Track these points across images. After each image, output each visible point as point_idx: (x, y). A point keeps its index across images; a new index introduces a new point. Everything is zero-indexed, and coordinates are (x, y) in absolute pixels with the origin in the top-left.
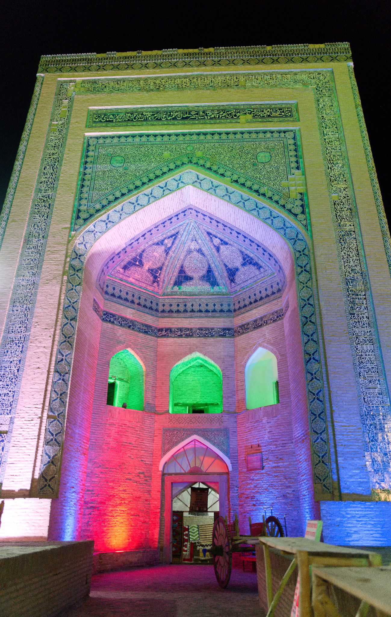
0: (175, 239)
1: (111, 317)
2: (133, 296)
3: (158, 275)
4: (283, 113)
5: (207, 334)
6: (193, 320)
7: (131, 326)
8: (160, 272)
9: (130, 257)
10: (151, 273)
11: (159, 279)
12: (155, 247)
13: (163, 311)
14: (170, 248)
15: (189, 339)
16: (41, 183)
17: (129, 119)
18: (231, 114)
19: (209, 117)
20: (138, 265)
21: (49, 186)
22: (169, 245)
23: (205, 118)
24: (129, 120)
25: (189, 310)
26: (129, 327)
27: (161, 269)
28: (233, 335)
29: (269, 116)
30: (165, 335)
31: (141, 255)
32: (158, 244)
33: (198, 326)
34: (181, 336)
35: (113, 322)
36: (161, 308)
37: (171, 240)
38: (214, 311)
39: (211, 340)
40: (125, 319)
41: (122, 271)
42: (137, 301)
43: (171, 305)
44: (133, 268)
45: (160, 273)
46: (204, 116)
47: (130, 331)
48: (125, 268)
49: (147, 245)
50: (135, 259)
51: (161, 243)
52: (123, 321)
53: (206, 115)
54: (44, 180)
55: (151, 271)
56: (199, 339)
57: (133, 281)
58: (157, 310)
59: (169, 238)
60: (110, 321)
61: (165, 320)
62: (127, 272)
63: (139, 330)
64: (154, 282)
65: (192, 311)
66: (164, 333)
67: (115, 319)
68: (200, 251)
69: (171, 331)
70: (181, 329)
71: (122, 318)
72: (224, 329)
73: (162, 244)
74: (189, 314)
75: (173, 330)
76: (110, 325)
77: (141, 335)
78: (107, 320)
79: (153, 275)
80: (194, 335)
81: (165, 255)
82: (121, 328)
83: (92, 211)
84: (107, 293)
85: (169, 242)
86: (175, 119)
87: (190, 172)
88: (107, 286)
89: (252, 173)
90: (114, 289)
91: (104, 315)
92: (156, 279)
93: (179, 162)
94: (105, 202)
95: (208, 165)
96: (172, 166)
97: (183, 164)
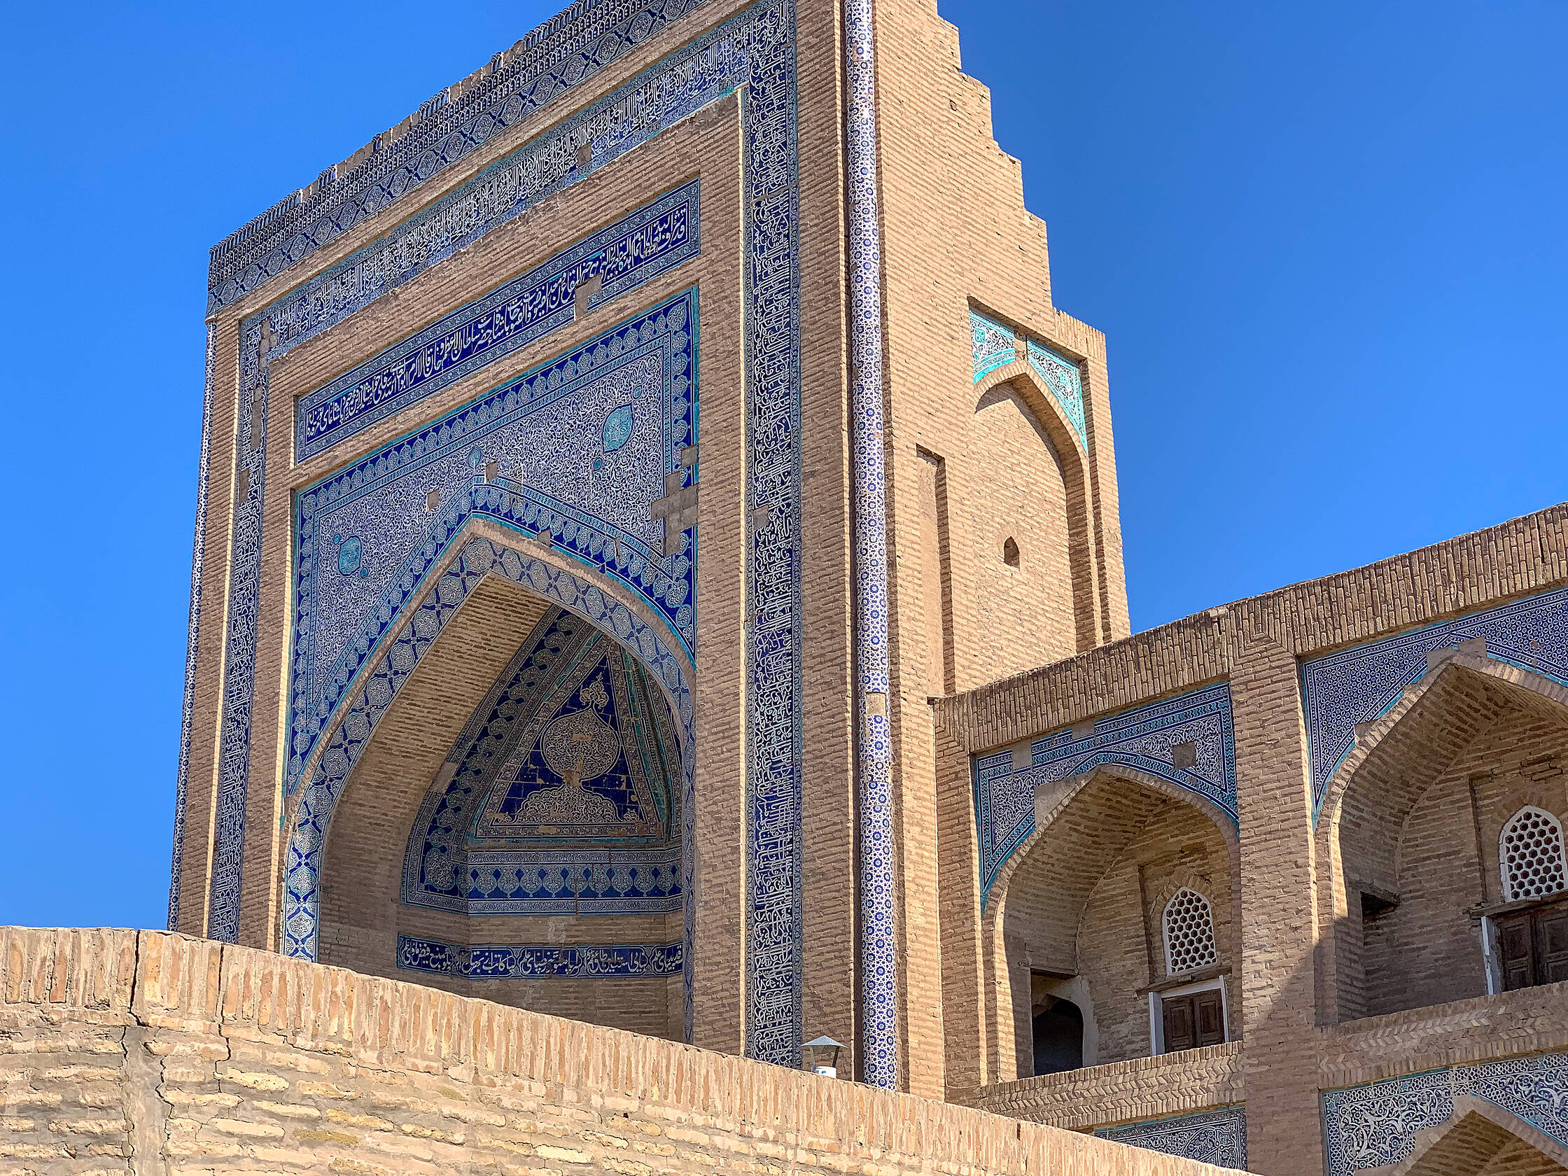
0: (606, 679)
1: (497, 960)
3: (623, 787)
4: (668, 235)
7: (566, 966)
8: (623, 777)
10: (595, 790)
11: (634, 798)
12: (565, 720)
14: (610, 708)
17: (366, 402)
18: (556, 292)
19: (513, 326)
20: (543, 786)
22: (603, 701)
23: (505, 333)
24: (366, 406)
27: (622, 767)
29: (637, 260)
31: (536, 758)
32: (565, 711)
35: (506, 971)
37: (597, 686)
40: (541, 952)
41: (504, 818)
42: (577, 885)
44: (533, 798)
45: (628, 779)
46: (503, 326)
47: (566, 986)
48: (510, 807)
49: (536, 726)
50: (525, 775)
51: (575, 702)
52: (539, 959)
55: (594, 786)
57: (553, 830)
59: (587, 684)
60: (495, 971)
62: (523, 816)
63: (600, 972)
64: (622, 812)
67: (511, 962)
71: (532, 952)
73: (580, 706)
76: (496, 984)
77: (603, 984)
78: (484, 972)
79: (606, 793)
81: (609, 729)
82: (532, 981)
83: (314, 725)
84: (476, 894)
85: (594, 694)
86: (448, 363)
87: (475, 539)
88: (475, 875)
89: (593, 498)
90: (497, 874)
91: (476, 958)
92: (622, 800)
93: (453, 517)
94: (333, 692)
95: (506, 506)
96: (441, 535)
97: (461, 519)
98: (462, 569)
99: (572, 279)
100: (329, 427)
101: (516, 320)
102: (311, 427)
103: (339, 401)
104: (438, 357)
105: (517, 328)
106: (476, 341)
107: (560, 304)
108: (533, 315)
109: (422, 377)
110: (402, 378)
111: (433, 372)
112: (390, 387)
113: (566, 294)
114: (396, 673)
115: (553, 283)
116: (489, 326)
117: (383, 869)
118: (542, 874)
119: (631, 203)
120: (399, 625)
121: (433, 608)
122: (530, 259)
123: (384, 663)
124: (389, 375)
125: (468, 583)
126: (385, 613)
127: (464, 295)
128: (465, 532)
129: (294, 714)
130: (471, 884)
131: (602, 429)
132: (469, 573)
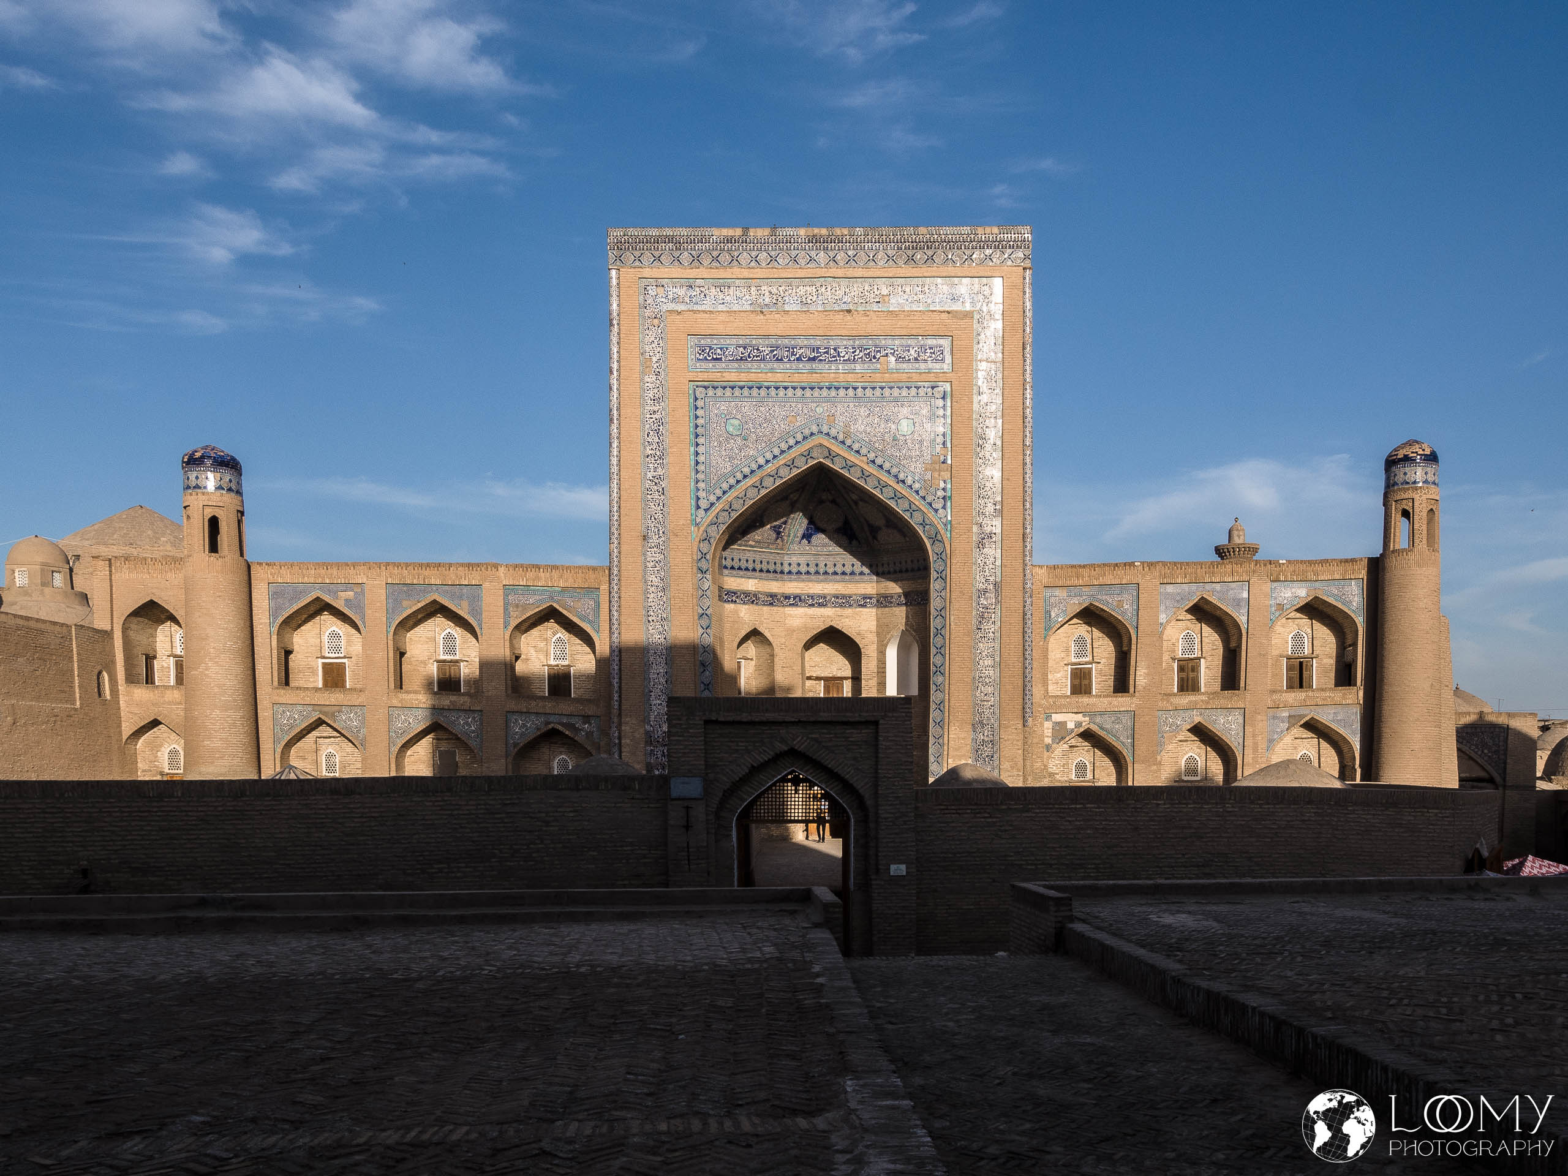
2: (754, 561)
3: (782, 530)
5: (844, 603)
6: (827, 586)
8: (784, 526)
10: (773, 530)
11: (783, 534)
12: (779, 503)
13: (790, 572)
15: (822, 609)
16: (648, 456)
17: (742, 357)
18: (869, 354)
19: (842, 359)
21: (658, 462)
23: (837, 360)
24: (741, 359)
25: (822, 571)
26: (753, 602)
28: (876, 604)
29: (916, 359)
30: (793, 604)
32: (782, 500)
33: (833, 592)
34: (812, 605)
35: (736, 601)
36: (786, 569)
38: (853, 573)
39: (848, 611)
40: (747, 594)
42: (758, 567)
43: (799, 565)
46: (835, 357)
47: (754, 608)
50: (755, 522)
51: (785, 498)
52: (746, 597)
53: (840, 355)
54: (650, 452)
56: (834, 609)
57: (753, 543)
58: (782, 572)
61: (792, 584)
62: (747, 538)
63: (765, 603)
64: (777, 538)
65: (826, 573)
66: (792, 601)
67: (737, 597)
68: (833, 502)
69: (800, 600)
70: (812, 597)
71: (744, 593)
72: (864, 598)
73: (787, 499)
74: (821, 577)
75: (803, 597)
77: (765, 608)
78: (729, 601)
80: (829, 605)
82: (744, 606)
83: (713, 498)
84: (726, 567)
86: (799, 360)
87: (820, 445)
89: (892, 450)
90: (733, 560)
91: (726, 595)
92: (779, 535)
93: (807, 432)
94: (725, 486)
95: (841, 437)
96: (799, 437)
97: (812, 434)
98: (808, 455)
99: (878, 351)
100: (714, 359)
101: (844, 357)
102: (700, 354)
103: (721, 349)
104: (793, 354)
105: (844, 360)
106: (818, 357)
107: (871, 360)
108: (854, 359)
109: (781, 360)
110: (767, 354)
111: (789, 360)
112: (759, 356)
113: (874, 357)
115: (866, 349)
116: (826, 353)
118: (747, 561)
120: (769, 468)
121: (789, 466)
122: (853, 333)
123: (759, 482)
124: (758, 350)
125: (809, 461)
128: (815, 440)
129: (697, 490)
131: (897, 424)
132: (811, 457)
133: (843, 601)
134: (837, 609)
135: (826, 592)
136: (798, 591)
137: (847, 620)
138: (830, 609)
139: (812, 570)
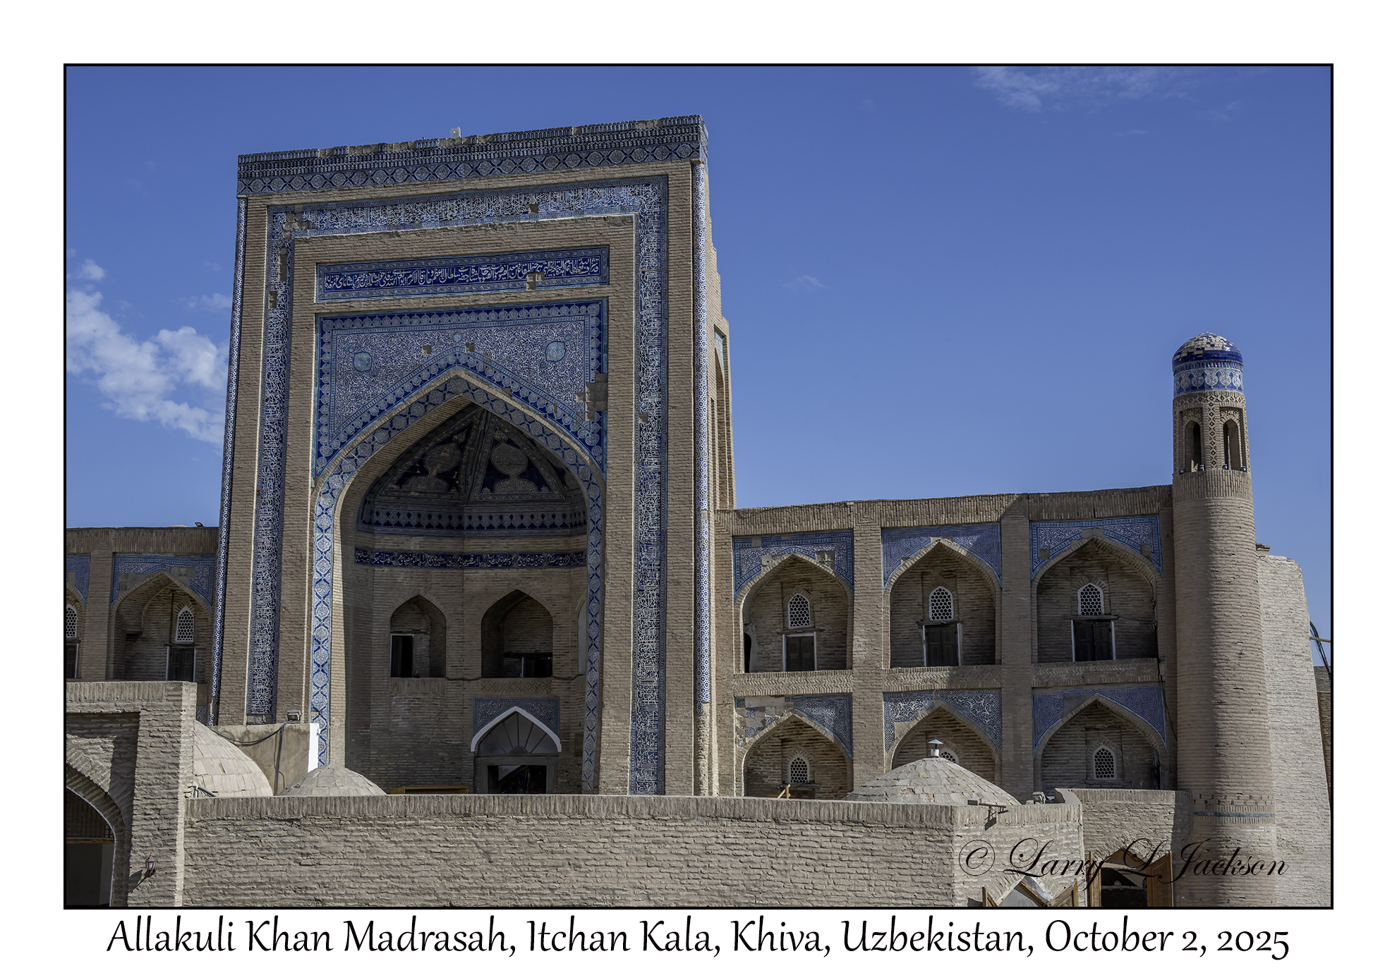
0: (468, 432)
1: (387, 558)
2: (419, 515)
3: (454, 478)
4: (588, 268)
5: (532, 562)
6: (512, 542)
7: (418, 562)
8: (456, 473)
9: (405, 468)
10: (442, 478)
11: (457, 482)
12: (441, 447)
13: (470, 527)
14: (464, 443)
15: (506, 571)
16: (267, 401)
17: (374, 284)
18: (514, 271)
19: (484, 278)
20: (419, 474)
21: (278, 406)
22: (462, 440)
23: (478, 280)
24: (373, 286)
25: (506, 524)
26: (416, 564)
27: (457, 468)
28: (569, 564)
29: (568, 273)
30: (473, 566)
31: (421, 462)
32: (443, 443)
33: (520, 549)
34: (495, 566)
35: (391, 563)
36: (466, 523)
37: (463, 434)
38: (543, 526)
39: (537, 573)
40: (407, 554)
41: (395, 487)
42: (425, 522)
43: (480, 518)
44: (413, 480)
46: (476, 277)
47: (418, 571)
48: (400, 482)
49: (427, 448)
50: (413, 468)
51: (448, 441)
52: (406, 558)
53: (481, 275)
54: (270, 395)
55: (439, 475)
56: (520, 570)
57: (418, 495)
58: (460, 527)
59: (458, 433)
60: (386, 563)
61: (472, 542)
62: (404, 488)
63: (434, 566)
64: (449, 488)
65: (511, 527)
66: (471, 562)
67: (393, 559)
68: (510, 442)
69: (482, 560)
70: (495, 556)
71: (403, 554)
72: (556, 556)
73: (451, 442)
74: (506, 532)
75: (485, 556)
76: (386, 569)
77: (435, 572)
78: (380, 563)
79: (446, 479)
80: (514, 565)
81: (458, 452)
82: (403, 569)
83: (336, 444)
84: (378, 524)
85: (460, 438)
86: (436, 282)
87: (457, 378)
88: (378, 514)
89: (539, 380)
90: (388, 514)
91: (377, 556)
92: (452, 484)
93: (442, 363)
94: (350, 430)
95: (480, 368)
96: (434, 370)
97: (448, 366)
98: (445, 390)
99: (524, 268)
100: (343, 288)
101: (486, 276)
102: (329, 283)
103: (352, 276)
104: (430, 277)
105: (486, 280)
106: (457, 278)
107: (516, 278)
108: (498, 277)
109: (417, 284)
110: (402, 279)
111: (426, 283)
112: (392, 281)
113: (521, 274)
114: (394, 429)
115: (512, 266)
116: (467, 273)
117: (351, 515)
118: (409, 515)
119: (565, 244)
120: (401, 407)
121: (423, 403)
122: (497, 249)
123: (389, 423)
124: (391, 274)
125: (447, 396)
126: (391, 399)
127: (450, 252)
128: (452, 373)
129: (319, 435)
130: (375, 518)
131: (545, 349)
132: (449, 392)
133: (532, 560)
134: (524, 570)
135: (511, 549)
136: (478, 550)
137: (536, 583)
138: (515, 570)
139: (496, 523)
